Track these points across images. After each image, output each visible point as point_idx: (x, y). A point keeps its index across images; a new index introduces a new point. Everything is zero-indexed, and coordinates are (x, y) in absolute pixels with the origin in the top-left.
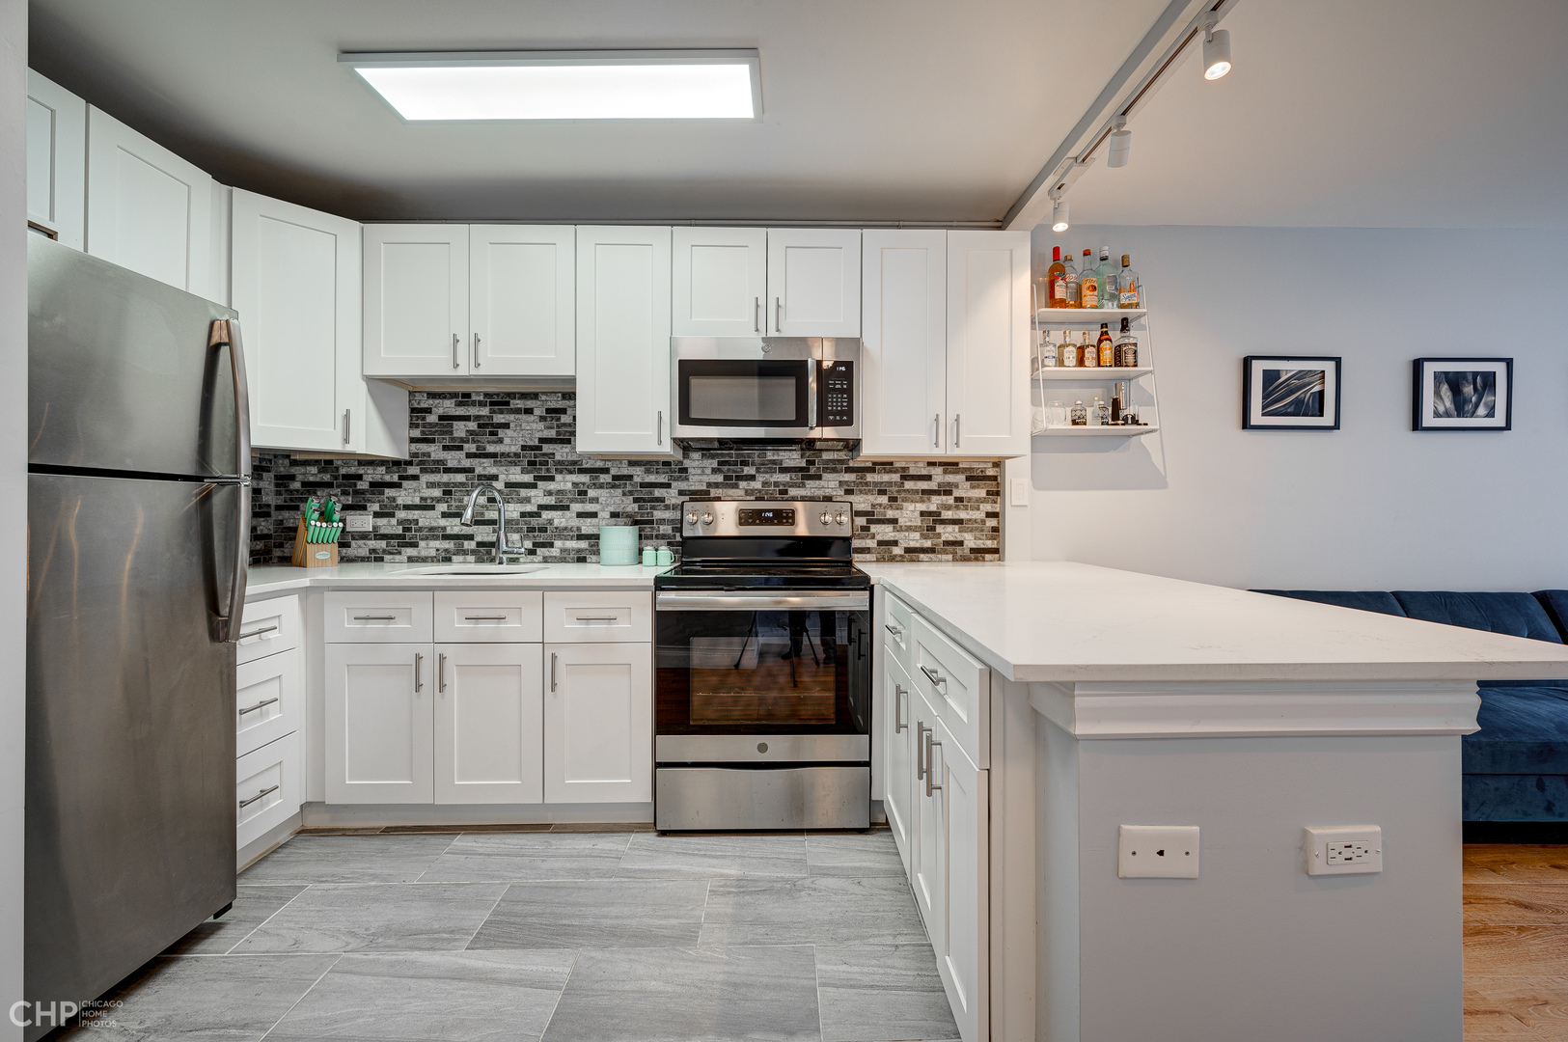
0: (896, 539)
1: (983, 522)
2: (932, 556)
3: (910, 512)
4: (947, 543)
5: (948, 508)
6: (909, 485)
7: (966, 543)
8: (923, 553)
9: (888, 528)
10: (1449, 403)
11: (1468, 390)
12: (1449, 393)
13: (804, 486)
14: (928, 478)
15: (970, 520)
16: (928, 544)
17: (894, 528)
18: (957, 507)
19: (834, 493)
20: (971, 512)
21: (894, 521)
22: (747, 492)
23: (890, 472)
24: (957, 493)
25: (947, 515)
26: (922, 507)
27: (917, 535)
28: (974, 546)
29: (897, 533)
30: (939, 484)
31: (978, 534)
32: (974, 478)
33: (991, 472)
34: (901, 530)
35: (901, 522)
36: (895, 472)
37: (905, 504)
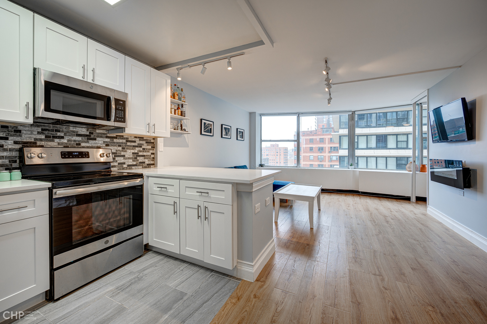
0: (125, 162)
1: (150, 156)
2: (136, 167)
3: (129, 153)
4: (140, 163)
5: (141, 151)
6: (129, 144)
7: (146, 162)
8: (133, 166)
9: (122, 158)
10: (225, 133)
12: (225, 131)
13: (88, 142)
14: (135, 142)
15: (147, 155)
16: (135, 163)
17: (124, 158)
18: (143, 151)
19: (102, 146)
20: (147, 153)
21: (124, 156)
23: (123, 139)
24: (143, 147)
25: (140, 154)
26: (133, 151)
27: (131, 160)
28: (148, 163)
29: (125, 160)
30: (138, 144)
31: (149, 160)
32: (148, 142)
33: (152, 141)
34: (126, 159)
35: (126, 156)
36: (124, 139)
37: (127, 150)
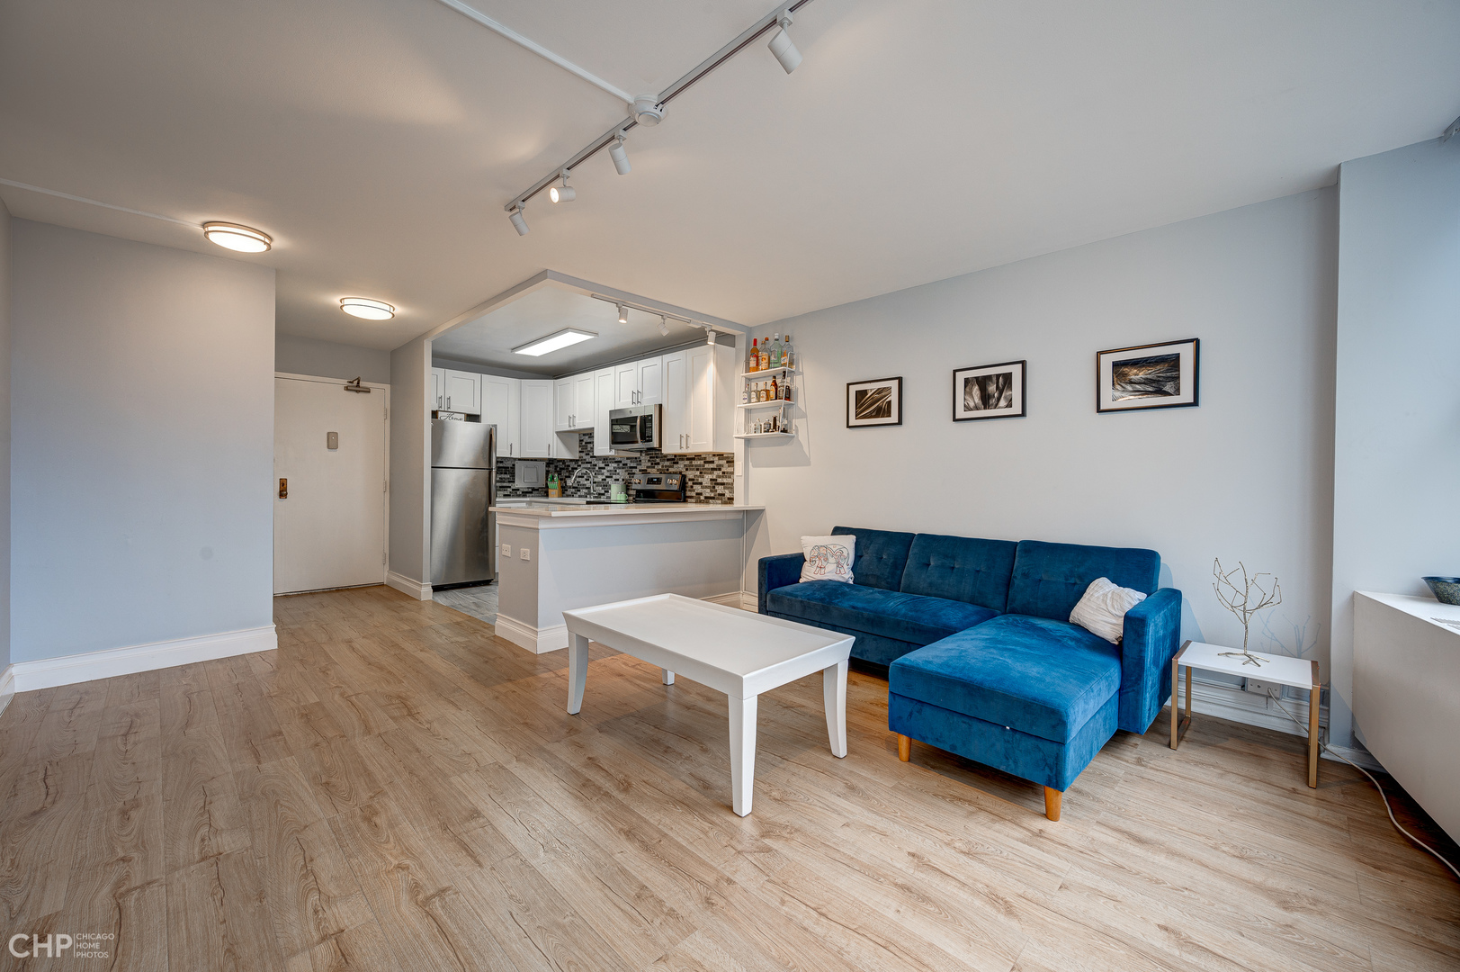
3: (706, 480)
4: (720, 495)
5: (719, 477)
6: (706, 466)
9: (699, 487)
10: (977, 400)
11: (992, 388)
12: (978, 392)
14: (713, 462)
16: (712, 495)
17: (701, 487)
20: (728, 479)
21: (701, 483)
22: (658, 470)
23: (700, 460)
24: (721, 469)
25: (720, 480)
26: (710, 476)
27: (709, 490)
28: (729, 497)
29: (702, 489)
30: (717, 465)
32: (729, 462)
35: (704, 484)
36: (702, 460)
37: (705, 475)
